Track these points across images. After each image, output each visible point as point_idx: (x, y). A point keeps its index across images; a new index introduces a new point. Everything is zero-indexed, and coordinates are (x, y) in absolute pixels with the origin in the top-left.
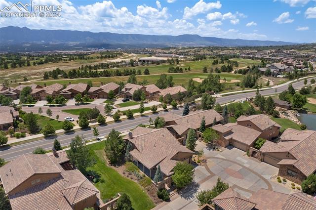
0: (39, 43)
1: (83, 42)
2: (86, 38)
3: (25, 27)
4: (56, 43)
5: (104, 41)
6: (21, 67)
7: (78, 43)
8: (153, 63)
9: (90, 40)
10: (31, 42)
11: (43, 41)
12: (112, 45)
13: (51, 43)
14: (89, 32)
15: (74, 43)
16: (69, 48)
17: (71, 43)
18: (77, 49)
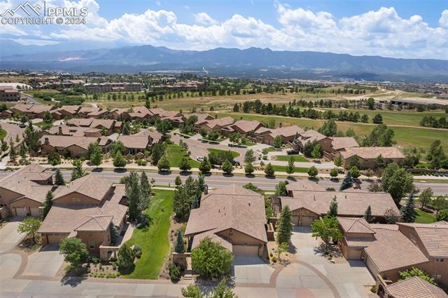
0: (278, 68)
1: (335, 69)
2: (341, 64)
3: (268, 49)
4: (299, 69)
5: (368, 70)
6: (229, 94)
7: (328, 70)
8: (410, 108)
9: (346, 67)
10: (269, 67)
11: (284, 66)
12: (378, 76)
13: (292, 69)
14: (347, 55)
15: (323, 69)
16: (313, 77)
17: (319, 70)
18: (324, 79)
